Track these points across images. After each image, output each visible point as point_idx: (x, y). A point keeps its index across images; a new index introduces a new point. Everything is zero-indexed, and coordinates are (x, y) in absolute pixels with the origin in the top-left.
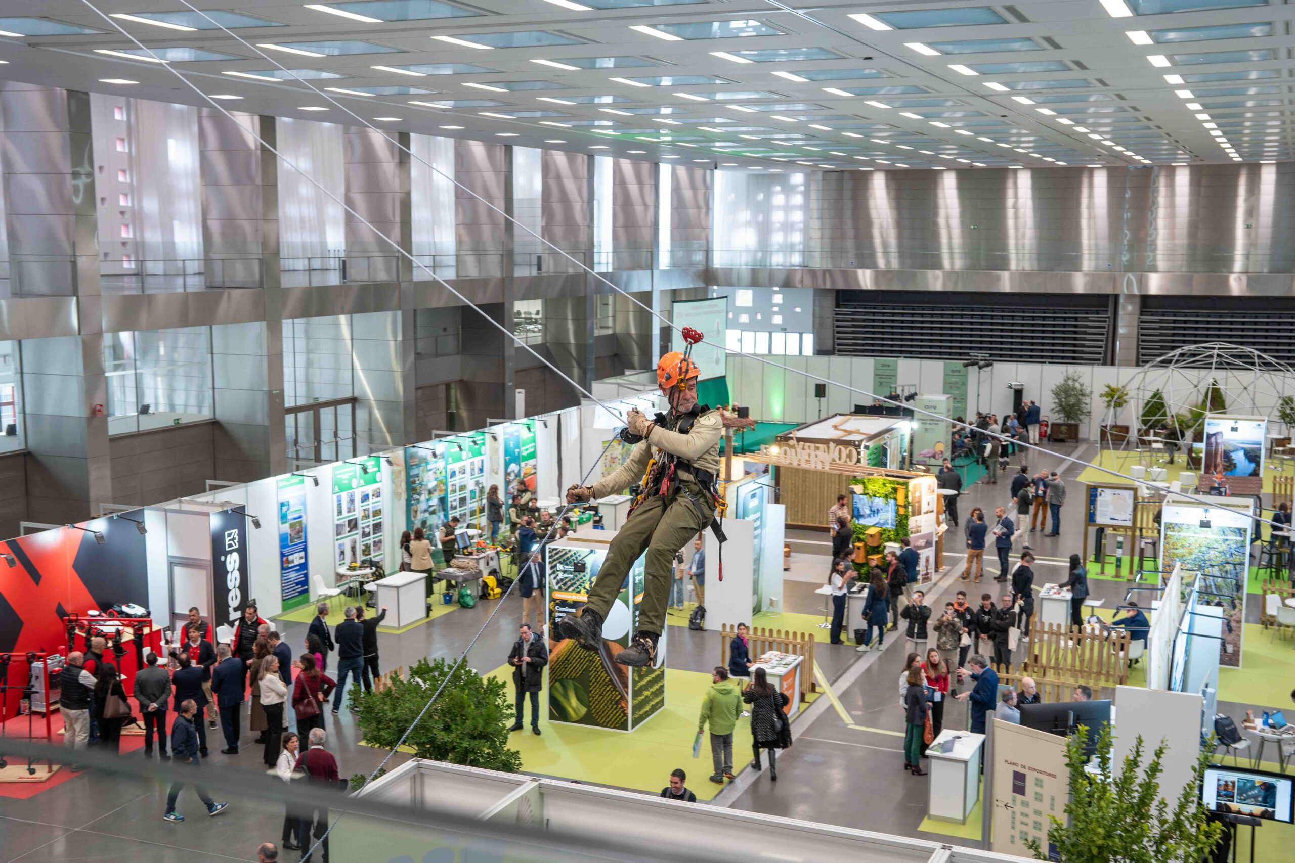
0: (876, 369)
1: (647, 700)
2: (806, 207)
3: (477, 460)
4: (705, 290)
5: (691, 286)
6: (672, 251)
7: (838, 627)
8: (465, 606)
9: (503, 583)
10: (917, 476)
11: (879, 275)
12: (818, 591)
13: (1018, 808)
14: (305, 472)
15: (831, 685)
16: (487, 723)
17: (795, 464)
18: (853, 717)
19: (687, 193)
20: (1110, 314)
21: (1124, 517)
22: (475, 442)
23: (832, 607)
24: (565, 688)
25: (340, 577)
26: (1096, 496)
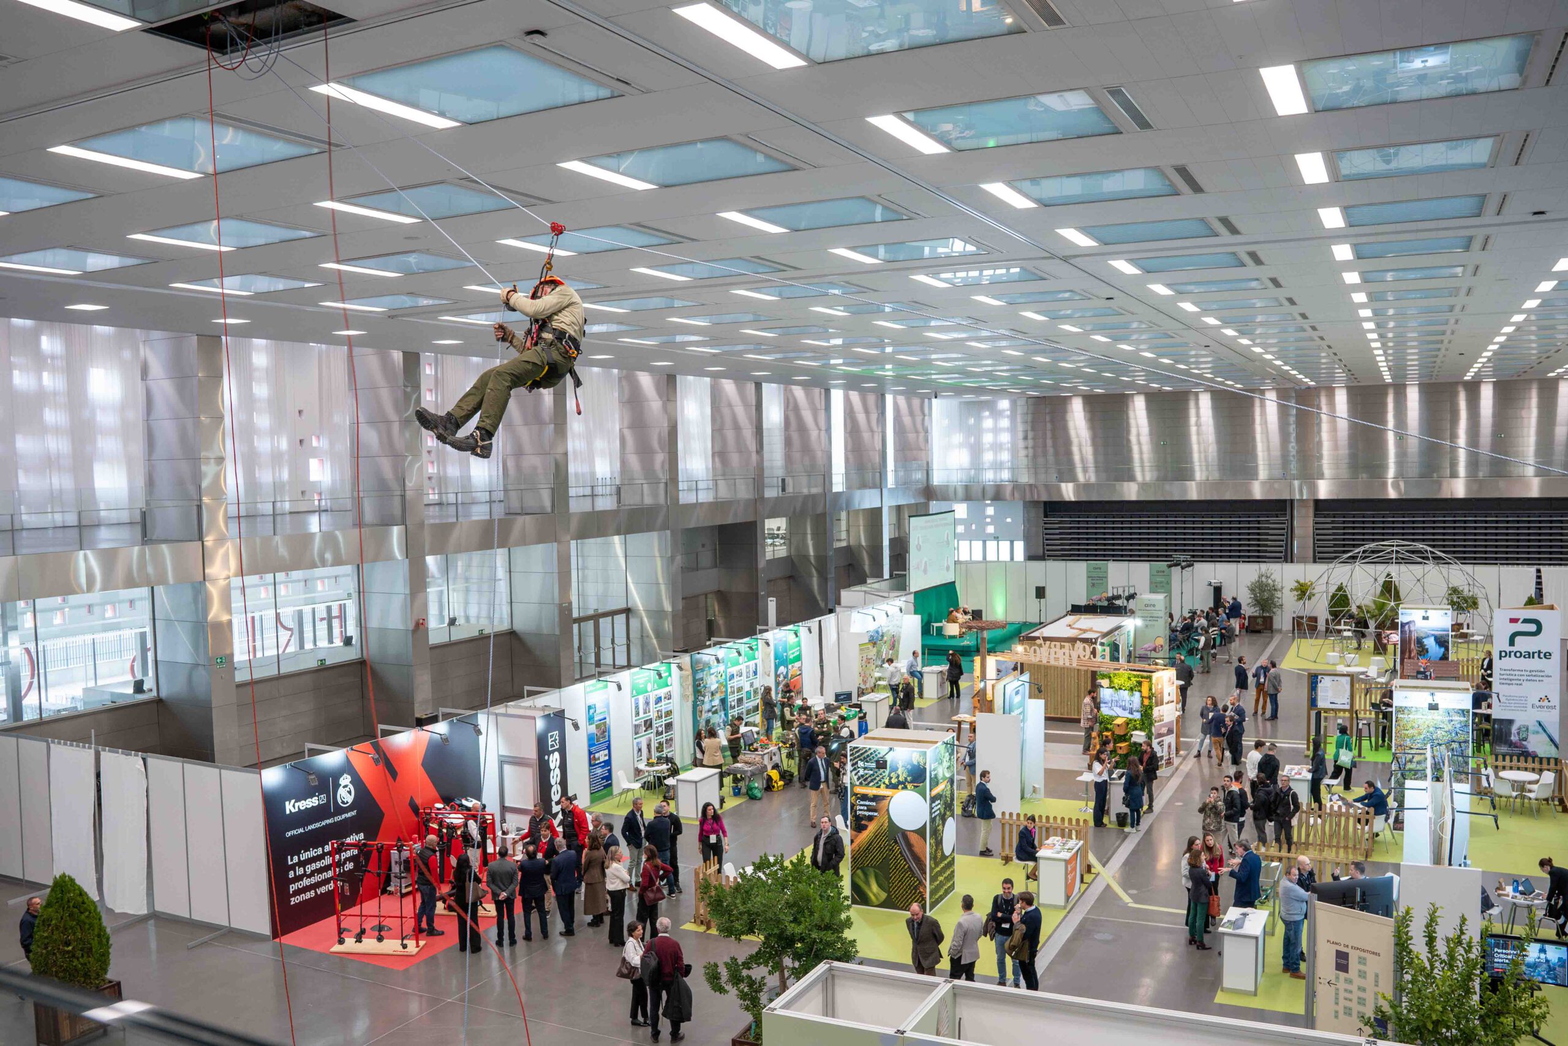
0: (1088, 572)
1: (942, 884)
2: (1012, 430)
3: (752, 663)
4: (926, 506)
5: (913, 501)
6: (896, 471)
7: (1100, 810)
8: (753, 798)
9: (786, 776)
10: (1158, 670)
11: (1078, 488)
12: (1079, 779)
13: (1342, 985)
14: (608, 678)
15: (1104, 866)
16: (832, 916)
17: (1044, 661)
18: (1130, 896)
19: (907, 420)
20: (1288, 517)
21: (1343, 701)
22: (751, 648)
23: (1093, 793)
24: (866, 875)
25: (638, 772)
26: (1317, 683)
